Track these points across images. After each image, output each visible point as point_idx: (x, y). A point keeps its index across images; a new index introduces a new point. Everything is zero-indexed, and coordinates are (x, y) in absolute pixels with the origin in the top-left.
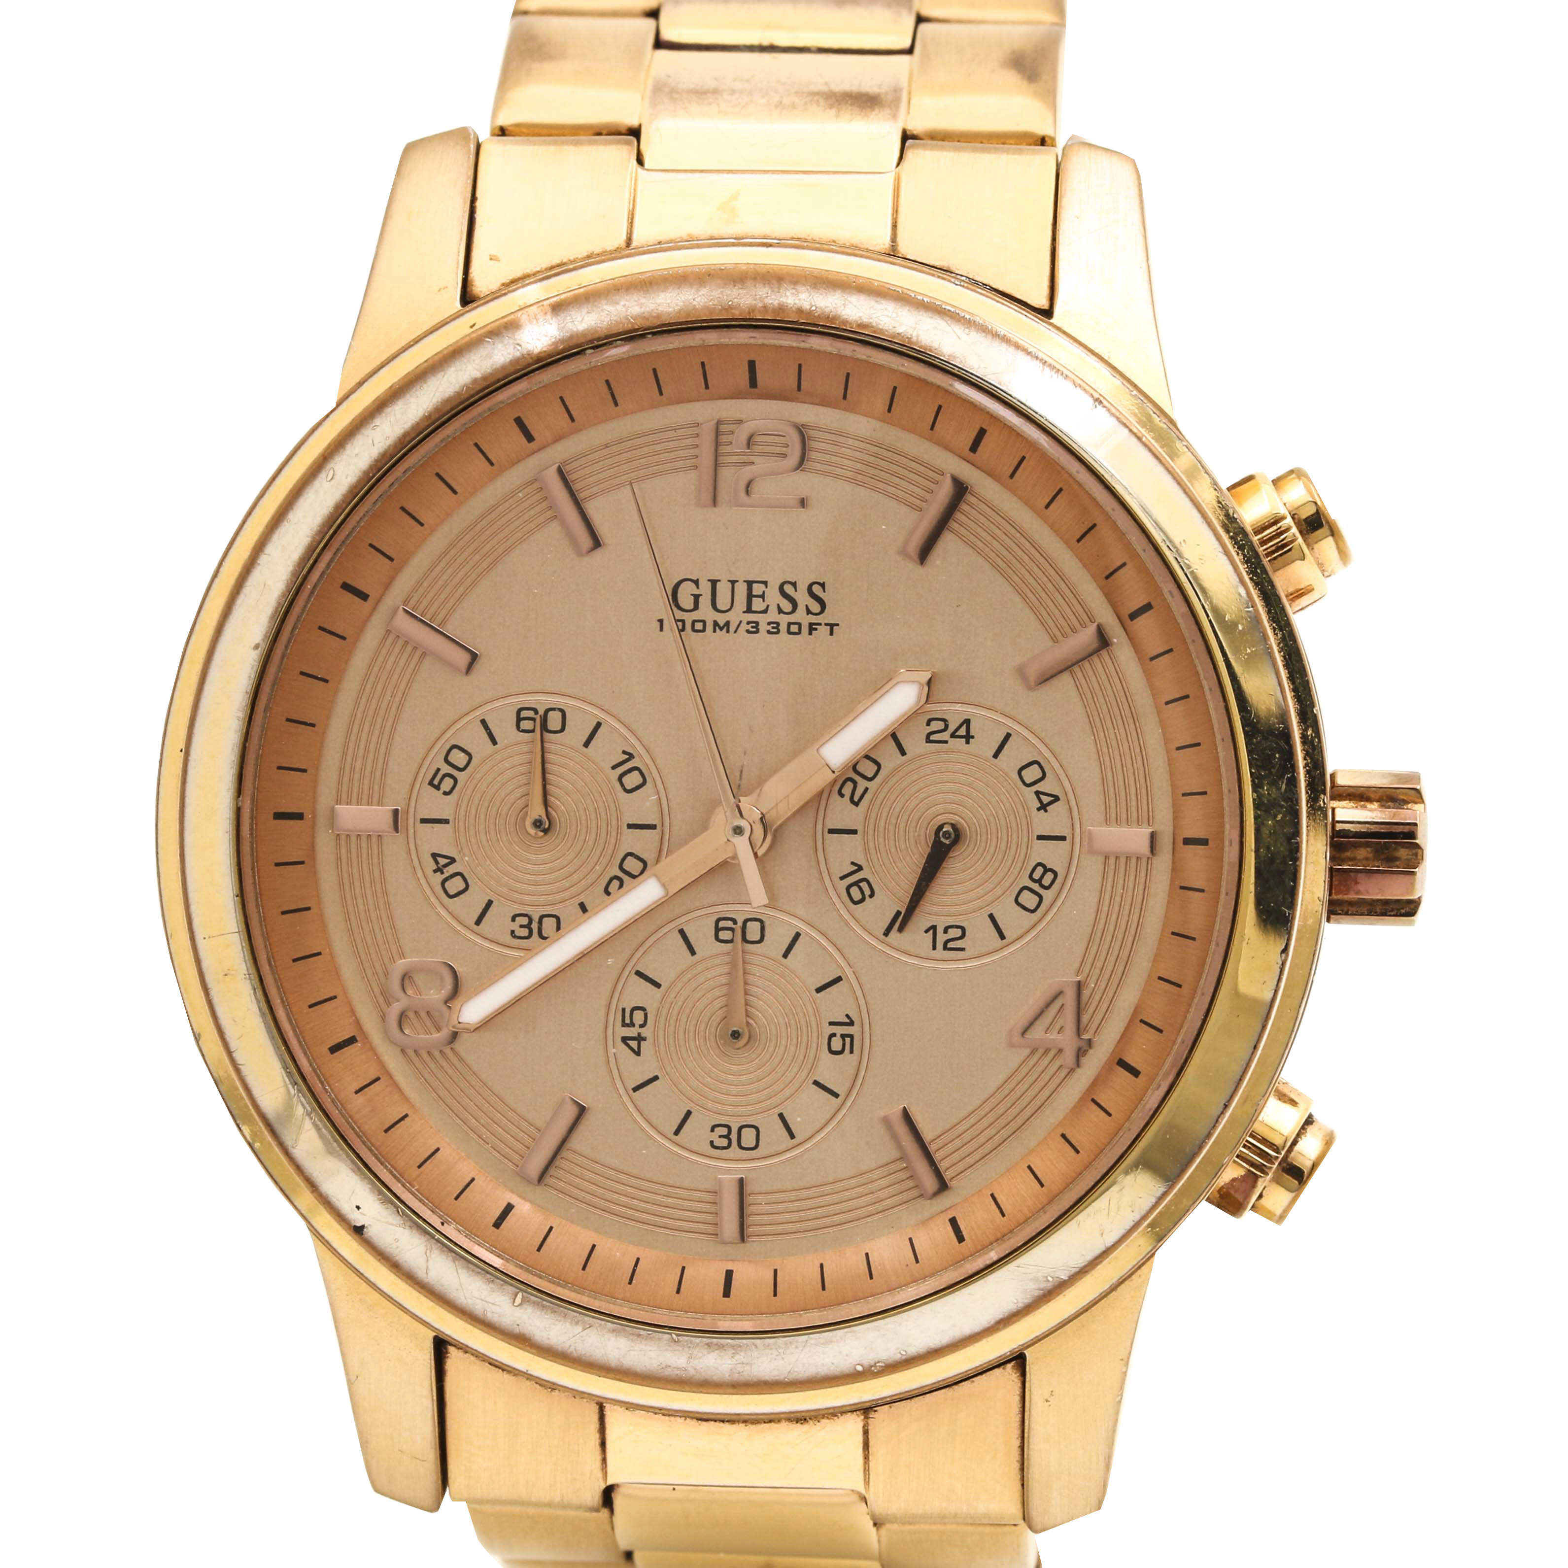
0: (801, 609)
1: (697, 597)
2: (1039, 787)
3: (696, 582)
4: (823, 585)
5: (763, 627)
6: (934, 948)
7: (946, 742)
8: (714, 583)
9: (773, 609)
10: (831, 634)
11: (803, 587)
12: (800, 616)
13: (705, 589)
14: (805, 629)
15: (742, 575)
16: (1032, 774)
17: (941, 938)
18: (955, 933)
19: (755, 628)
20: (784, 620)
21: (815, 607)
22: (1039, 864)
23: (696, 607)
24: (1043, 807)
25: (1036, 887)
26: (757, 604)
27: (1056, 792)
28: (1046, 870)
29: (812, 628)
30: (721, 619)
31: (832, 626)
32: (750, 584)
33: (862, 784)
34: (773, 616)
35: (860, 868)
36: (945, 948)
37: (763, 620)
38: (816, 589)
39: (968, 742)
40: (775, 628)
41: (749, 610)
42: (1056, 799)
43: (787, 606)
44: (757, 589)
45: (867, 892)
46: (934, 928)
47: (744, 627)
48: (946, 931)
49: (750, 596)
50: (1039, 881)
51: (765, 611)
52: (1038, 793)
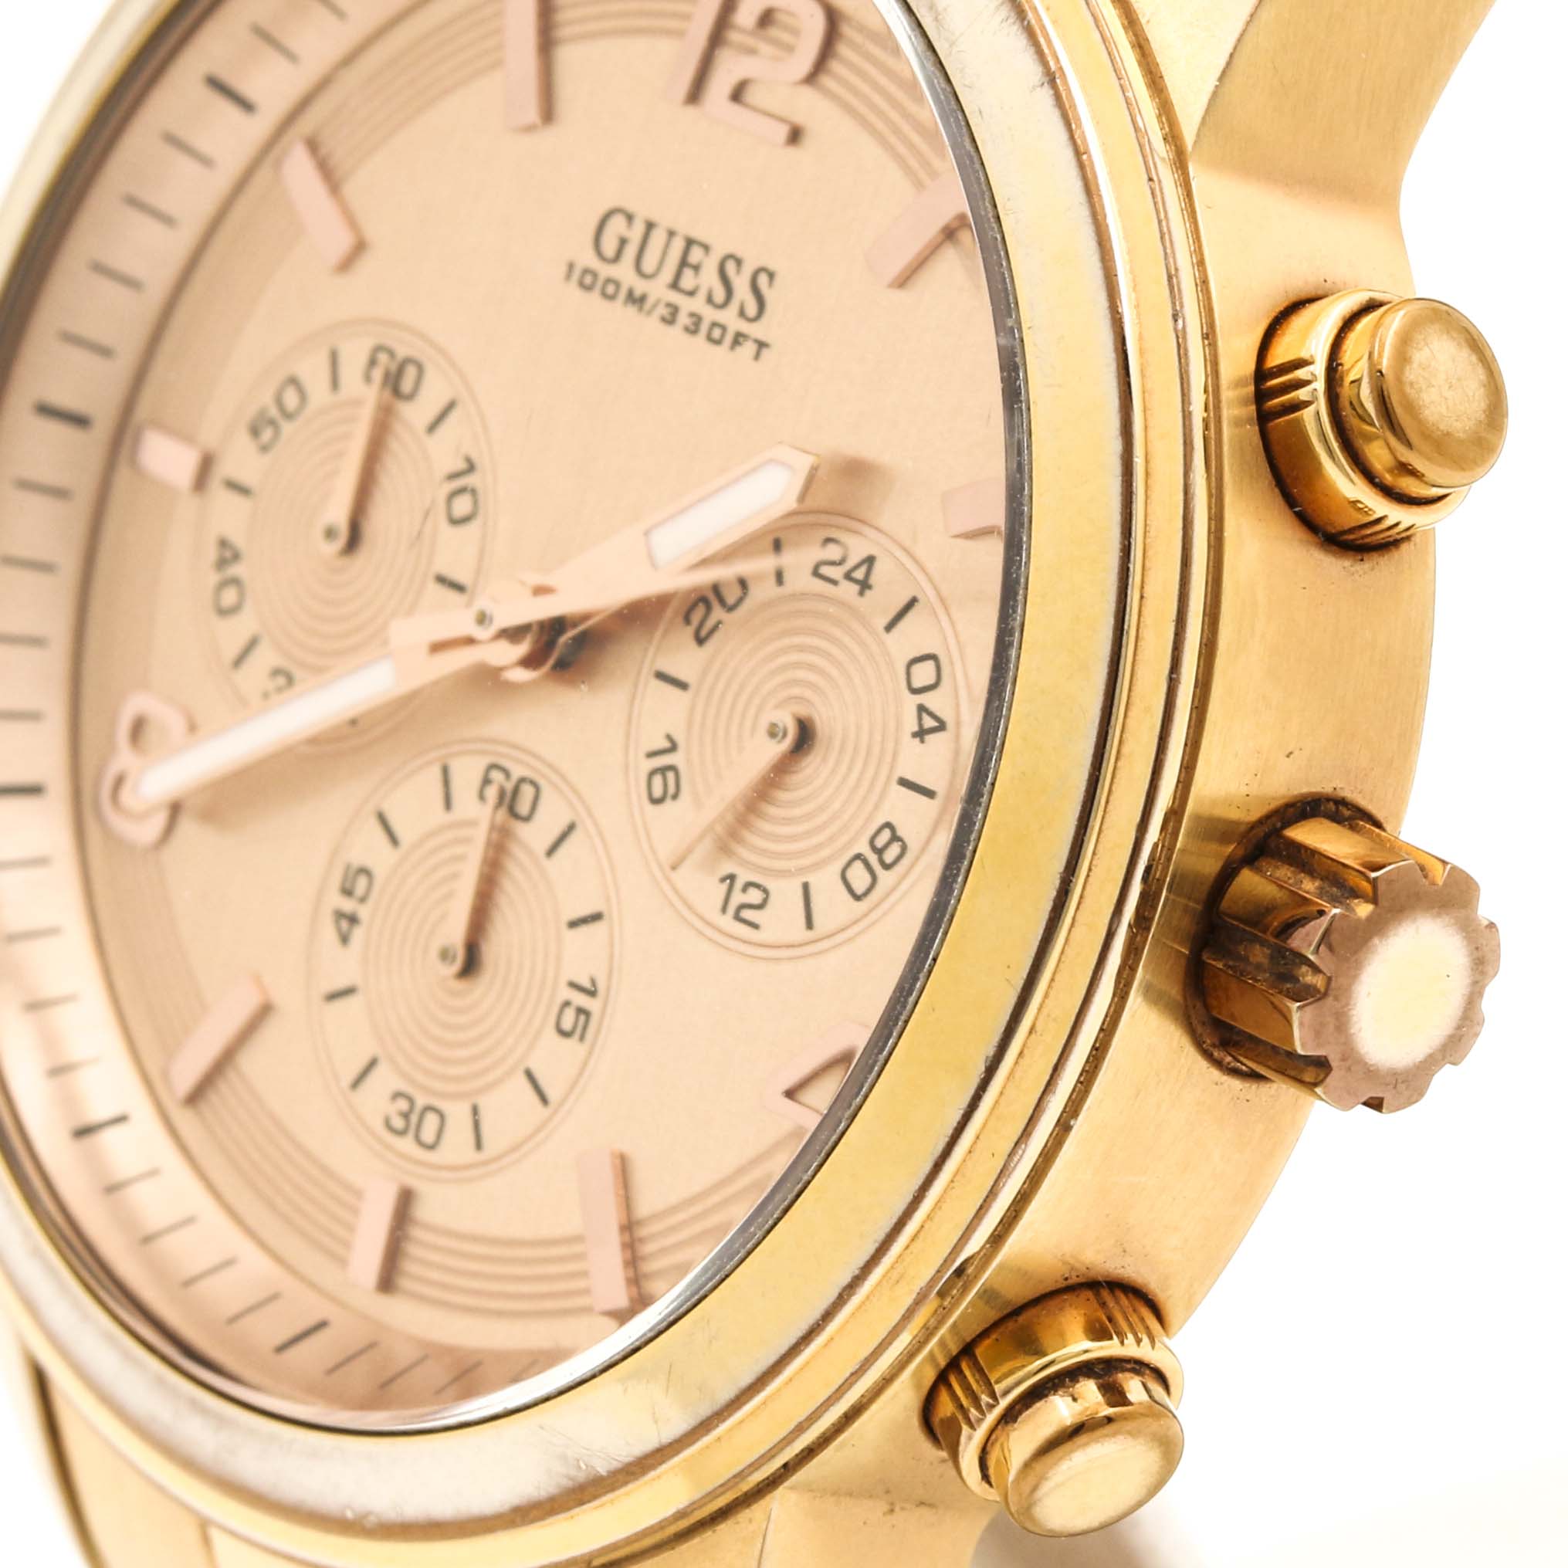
0: (734, 307)
1: (623, 242)
2: (926, 699)
3: (630, 218)
4: (771, 276)
5: (683, 319)
6: (724, 909)
7: (834, 582)
8: (650, 226)
9: (701, 296)
10: (757, 357)
11: (748, 270)
12: (729, 317)
13: (636, 234)
14: (729, 338)
15: (685, 228)
16: (924, 674)
17: (738, 898)
18: (754, 896)
19: (670, 320)
20: (709, 314)
21: (752, 309)
22: (888, 825)
23: (617, 258)
24: (921, 734)
25: (873, 859)
26: (688, 280)
27: (946, 715)
28: (895, 838)
29: (739, 339)
30: (640, 287)
31: (762, 345)
32: (690, 242)
33: (718, 613)
34: (698, 304)
35: (673, 747)
36: (737, 917)
37: (686, 305)
38: (763, 280)
39: (861, 593)
40: (695, 326)
41: (675, 285)
42: (941, 726)
43: (719, 295)
44: (696, 254)
45: (671, 789)
46: (732, 878)
47: (662, 310)
48: (745, 889)
49: (684, 263)
50: (879, 852)
51: (691, 293)
52: (922, 709)
